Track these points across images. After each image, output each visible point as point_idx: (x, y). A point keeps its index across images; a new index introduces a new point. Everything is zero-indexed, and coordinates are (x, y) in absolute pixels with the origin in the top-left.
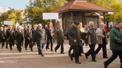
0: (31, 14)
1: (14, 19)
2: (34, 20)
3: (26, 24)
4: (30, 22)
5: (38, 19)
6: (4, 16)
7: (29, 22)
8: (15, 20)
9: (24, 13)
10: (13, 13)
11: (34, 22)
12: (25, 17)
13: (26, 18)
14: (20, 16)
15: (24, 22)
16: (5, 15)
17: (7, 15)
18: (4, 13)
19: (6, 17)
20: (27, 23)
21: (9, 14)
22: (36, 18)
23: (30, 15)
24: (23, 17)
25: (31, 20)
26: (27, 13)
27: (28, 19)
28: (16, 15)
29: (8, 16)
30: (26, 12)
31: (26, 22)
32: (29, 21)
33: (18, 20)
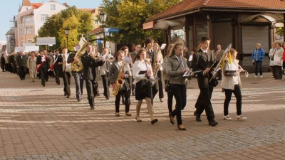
0: (114, 18)
1: (76, 30)
2: (121, 32)
3: (102, 42)
4: (111, 35)
5: (129, 30)
6: (53, 22)
7: (109, 37)
8: (79, 32)
9: (97, 16)
10: (73, 16)
11: (122, 36)
12: (100, 24)
13: (103, 27)
14: (90, 22)
15: (98, 37)
16: (55, 20)
17: (60, 20)
18: (54, 17)
19: (56, 24)
20: (105, 40)
21: (63, 19)
22: (126, 26)
23: (111, 20)
24: (96, 25)
25: (114, 33)
26: (105, 16)
27: (107, 30)
28: (80, 21)
29: (62, 23)
30: (103, 14)
31: (103, 37)
32: (108, 34)
33: (85, 31)
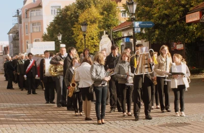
0: (147, 9)
1: (96, 25)
2: (156, 26)
3: (132, 40)
4: (144, 32)
6: (67, 15)
7: (141, 34)
8: (99, 27)
9: (124, 6)
10: (93, 7)
11: (157, 32)
12: (127, 16)
13: (132, 20)
14: (114, 14)
15: (126, 35)
16: (69, 13)
17: (75, 12)
18: (67, 9)
19: (70, 18)
20: (134, 37)
21: (80, 11)
22: (163, 20)
23: (143, 11)
24: (122, 18)
25: (147, 28)
26: (135, 6)
27: (137, 24)
28: (102, 14)
29: (77, 17)
30: (132, 4)
31: (131, 33)
32: (139, 30)
33: (109, 26)
